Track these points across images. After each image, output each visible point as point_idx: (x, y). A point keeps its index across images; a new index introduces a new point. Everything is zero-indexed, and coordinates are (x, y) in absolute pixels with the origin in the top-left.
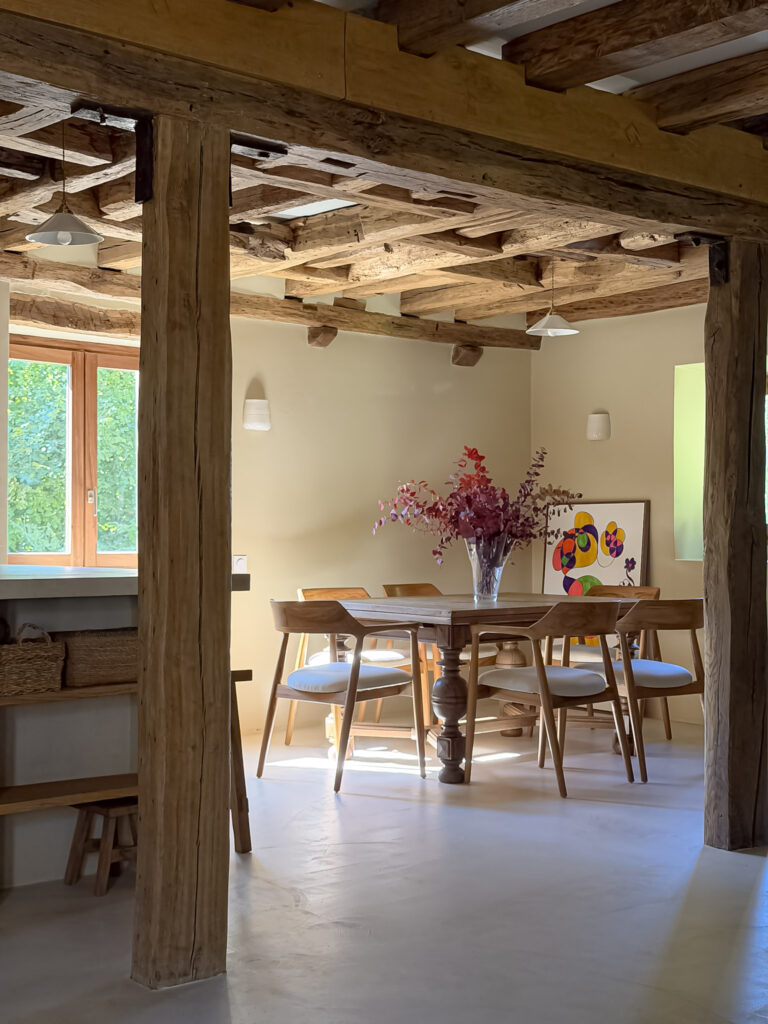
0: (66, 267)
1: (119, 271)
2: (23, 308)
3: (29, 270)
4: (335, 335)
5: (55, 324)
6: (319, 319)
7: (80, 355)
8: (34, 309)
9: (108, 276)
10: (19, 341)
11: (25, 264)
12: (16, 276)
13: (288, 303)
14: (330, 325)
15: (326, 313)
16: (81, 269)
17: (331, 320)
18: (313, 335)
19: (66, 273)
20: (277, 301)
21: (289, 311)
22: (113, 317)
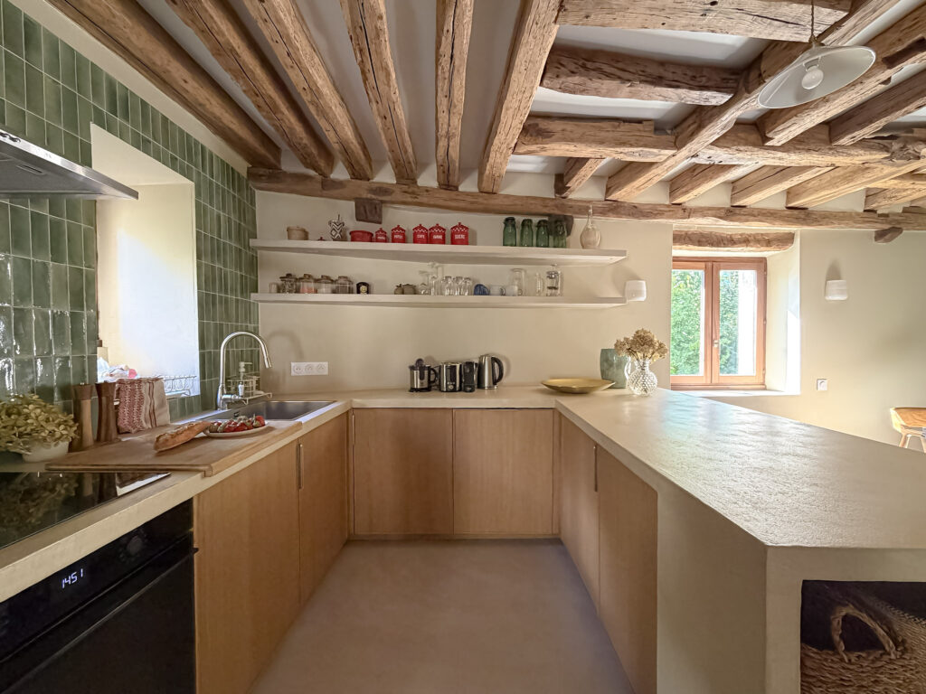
0: (710, 209)
1: (744, 207)
2: (681, 238)
3: (687, 214)
4: (901, 232)
5: (700, 245)
6: (890, 223)
7: (710, 264)
8: (687, 239)
9: (737, 210)
10: (676, 259)
11: (684, 210)
12: (679, 218)
13: (866, 214)
14: (898, 226)
15: (896, 218)
16: (719, 209)
17: (899, 223)
18: (880, 235)
19: (710, 212)
20: (858, 214)
21: (867, 219)
22: (735, 238)
